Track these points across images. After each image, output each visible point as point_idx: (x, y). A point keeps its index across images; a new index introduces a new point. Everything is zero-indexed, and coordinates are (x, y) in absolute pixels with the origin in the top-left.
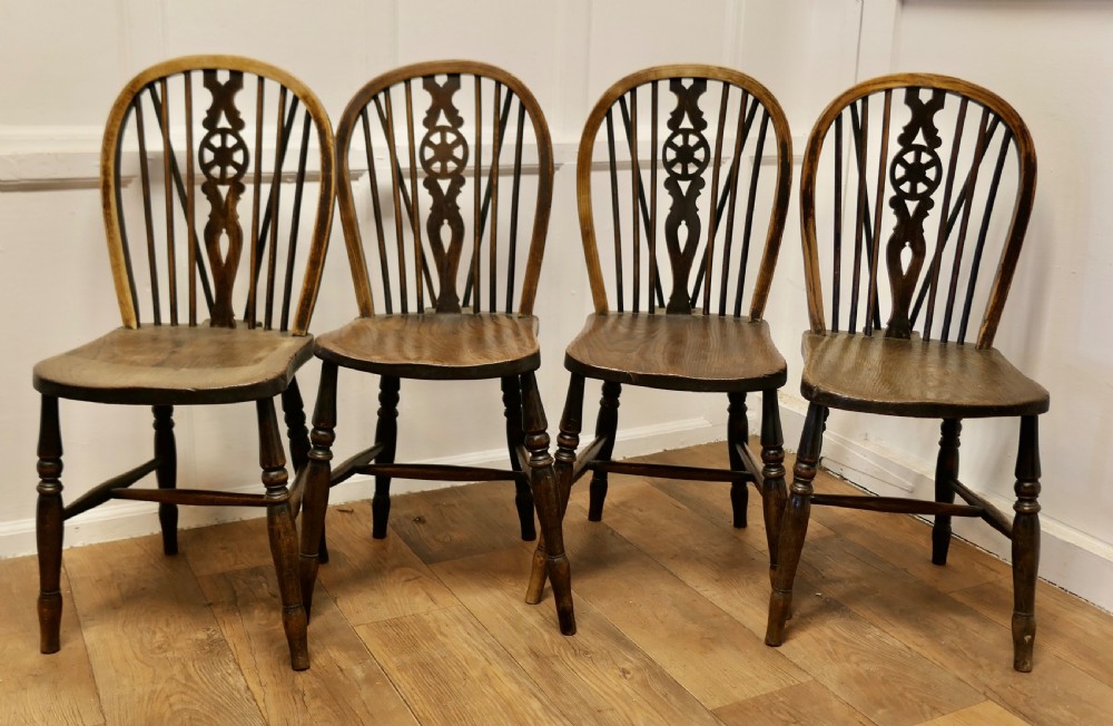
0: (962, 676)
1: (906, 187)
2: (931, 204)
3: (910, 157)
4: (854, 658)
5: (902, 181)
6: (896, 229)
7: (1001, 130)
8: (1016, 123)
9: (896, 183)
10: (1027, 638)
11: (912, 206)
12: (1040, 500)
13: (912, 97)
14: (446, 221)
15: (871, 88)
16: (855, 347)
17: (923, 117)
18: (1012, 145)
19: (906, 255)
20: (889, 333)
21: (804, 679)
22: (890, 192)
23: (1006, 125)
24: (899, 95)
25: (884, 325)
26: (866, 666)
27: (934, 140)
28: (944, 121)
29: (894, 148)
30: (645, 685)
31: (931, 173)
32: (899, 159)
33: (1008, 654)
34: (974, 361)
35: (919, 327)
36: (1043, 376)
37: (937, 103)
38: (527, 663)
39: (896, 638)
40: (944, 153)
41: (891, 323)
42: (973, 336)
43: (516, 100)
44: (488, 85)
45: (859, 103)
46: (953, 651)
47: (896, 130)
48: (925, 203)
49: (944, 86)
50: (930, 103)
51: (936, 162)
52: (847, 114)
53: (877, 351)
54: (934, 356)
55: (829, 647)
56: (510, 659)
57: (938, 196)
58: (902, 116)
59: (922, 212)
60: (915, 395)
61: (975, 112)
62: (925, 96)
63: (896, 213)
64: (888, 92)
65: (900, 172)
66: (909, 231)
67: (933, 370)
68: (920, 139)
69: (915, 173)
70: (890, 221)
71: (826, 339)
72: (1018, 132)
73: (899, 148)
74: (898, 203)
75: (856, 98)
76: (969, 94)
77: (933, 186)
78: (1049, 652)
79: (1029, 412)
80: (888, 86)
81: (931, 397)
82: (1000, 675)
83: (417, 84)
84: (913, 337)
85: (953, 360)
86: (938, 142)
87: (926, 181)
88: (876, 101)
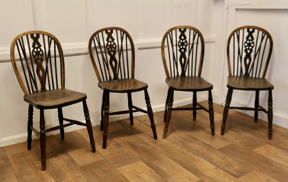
0: (261, 140)
1: (247, 48)
3: (248, 42)
4: (240, 139)
6: (246, 56)
7: (266, 36)
9: (246, 47)
10: (271, 133)
11: (249, 51)
12: (273, 106)
13: (248, 31)
15: (240, 29)
16: (238, 79)
17: (250, 34)
18: (268, 39)
19: (248, 61)
20: (244, 76)
21: (233, 143)
22: (244, 49)
24: (246, 30)
25: (244, 74)
26: (244, 140)
27: (253, 38)
28: (255, 35)
29: (245, 40)
30: (204, 146)
31: (252, 45)
32: (246, 42)
33: (268, 136)
34: (261, 81)
35: (250, 75)
36: (273, 83)
37: (253, 31)
38: (180, 144)
39: (247, 135)
40: (255, 41)
41: (245, 74)
42: (261, 76)
45: (238, 32)
46: (259, 137)
47: (245, 36)
48: (251, 51)
49: (254, 28)
50: (252, 31)
51: (253, 43)
53: (242, 79)
54: (254, 80)
55: (235, 137)
56: (176, 143)
57: (254, 49)
58: (246, 34)
60: (250, 87)
61: (261, 33)
63: (246, 53)
64: (244, 29)
65: (246, 45)
66: (248, 56)
67: (253, 83)
68: (250, 38)
69: (249, 45)
70: (244, 54)
71: (232, 77)
72: (269, 36)
73: (246, 40)
74: (246, 51)
75: (237, 30)
76: (260, 29)
77: (253, 47)
78: (275, 135)
79: (270, 89)
80: (244, 28)
81: (253, 87)
82: (268, 140)
84: (249, 77)
85: (257, 81)
87: (251, 46)
88: (241, 31)
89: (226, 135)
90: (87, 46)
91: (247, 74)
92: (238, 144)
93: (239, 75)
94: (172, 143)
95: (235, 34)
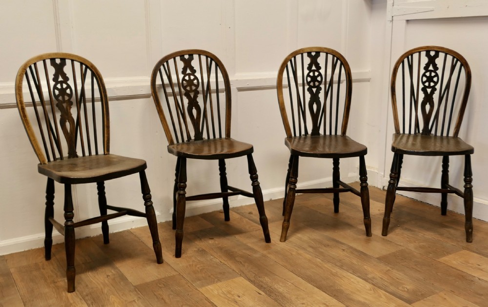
0: (454, 244)
1: (427, 84)
2: (436, 89)
3: (428, 74)
4: (416, 242)
5: (425, 82)
6: (424, 98)
7: (459, 64)
8: (464, 61)
9: (423, 83)
11: (429, 90)
12: (472, 184)
13: (428, 55)
15: (413, 52)
16: (411, 139)
17: (432, 60)
18: (463, 69)
19: (428, 107)
20: (422, 133)
21: (403, 248)
22: (421, 86)
23: (460, 62)
24: (423, 54)
25: (421, 132)
26: (422, 244)
27: (436, 68)
28: (439, 61)
29: (422, 71)
30: (352, 253)
31: (435, 79)
32: (424, 75)
33: (465, 237)
34: (452, 142)
35: (433, 132)
36: (472, 143)
37: (437, 56)
38: (310, 250)
39: (429, 235)
40: (439, 72)
41: (423, 130)
42: (451, 134)
45: (410, 57)
46: (448, 238)
47: (423, 65)
48: (434, 89)
49: (439, 50)
50: (434, 56)
51: (437, 75)
52: (406, 60)
53: (419, 139)
54: (439, 141)
55: (408, 239)
56: (304, 249)
57: (438, 87)
58: (425, 60)
59: (433, 92)
60: (432, 150)
61: (450, 58)
62: (432, 53)
63: (424, 93)
64: (420, 52)
65: (425, 79)
66: (428, 99)
67: (438, 144)
68: (431, 68)
69: (430, 79)
70: (422, 96)
71: (401, 136)
72: (465, 64)
73: (424, 71)
74: (424, 90)
75: (409, 54)
76: (447, 52)
77: (436, 83)
78: (477, 236)
79: (468, 153)
80: (419, 50)
82: (465, 244)
84: (431, 135)
85: (445, 142)
86: (437, 69)
87: (434, 82)
88: (416, 56)
89: (391, 236)
90: (149, 83)
91: (427, 131)
92: (413, 249)
93: (413, 132)
94: (297, 248)
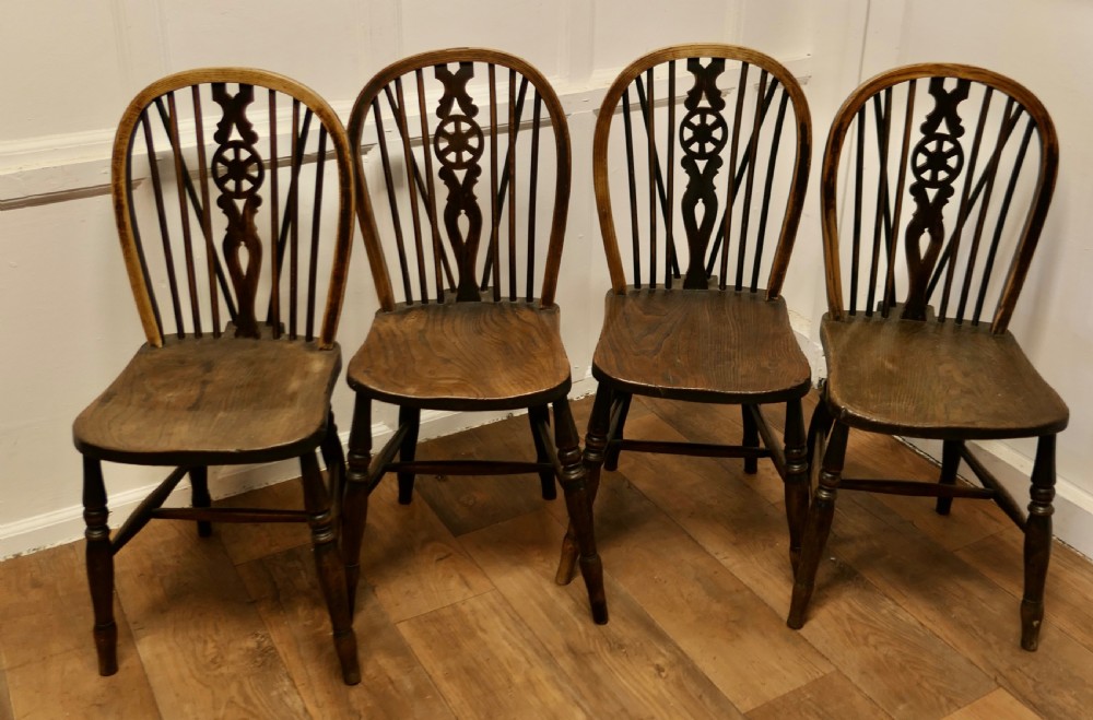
0: (974, 658)
1: (927, 175)
2: (951, 192)
3: (932, 146)
4: (870, 640)
5: (924, 168)
6: (916, 216)
7: (1025, 118)
8: (1040, 114)
9: (918, 171)
10: (1035, 623)
11: (932, 193)
13: (936, 88)
14: (463, 211)
15: (894, 79)
16: (872, 326)
17: (946, 106)
18: (1035, 136)
19: (925, 241)
20: (906, 315)
22: (910, 179)
23: (1029, 113)
24: (923, 84)
26: (884, 650)
27: (957, 129)
28: (968, 111)
29: (917, 136)
30: (680, 686)
31: (952, 162)
32: (921, 148)
37: (962, 92)
40: (966, 141)
41: (907, 306)
42: (988, 316)
43: (531, 88)
44: (502, 73)
45: (883, 93)
46: (964, 626)
47: (920, 118)
48: (946, 191)
49: (969, 77)
50: (954, 92)
51: (958, 150)
57: (958, 184)
58: (926, 105)
59: (942, 199)
61: (999, 99)
62: (950, 85)
63: (916, 200)
64: (913, 83)
65: (922, 159)
66: (929, 217)
68: (943, 128)
70: (909, 208)
71: (844, 319)
72: (1042, 122)
73: (921, 136)
74: (918, 191)
75: (879, 88)
76: (994, 82)
77: (953, 173)
80: (913, 77)
83: (429, 72)
84: (929, 316)
85: (970, 350)
86: (961, 131)
87: (948, 169)
88: (900, 91)
95: (870, 105)
